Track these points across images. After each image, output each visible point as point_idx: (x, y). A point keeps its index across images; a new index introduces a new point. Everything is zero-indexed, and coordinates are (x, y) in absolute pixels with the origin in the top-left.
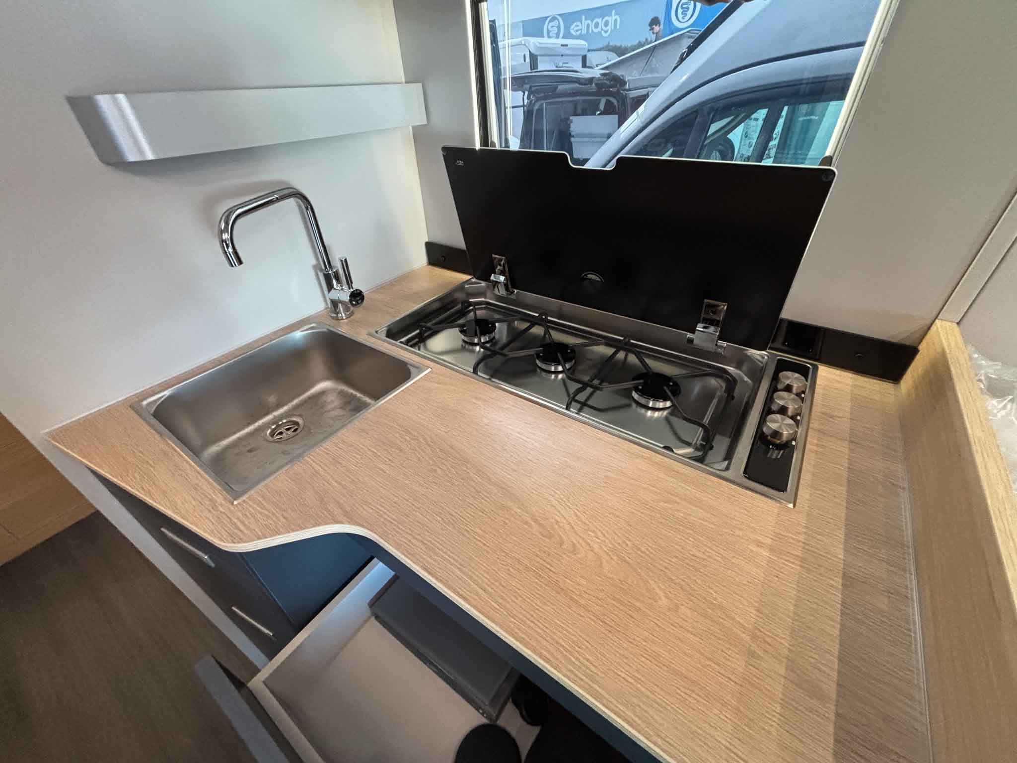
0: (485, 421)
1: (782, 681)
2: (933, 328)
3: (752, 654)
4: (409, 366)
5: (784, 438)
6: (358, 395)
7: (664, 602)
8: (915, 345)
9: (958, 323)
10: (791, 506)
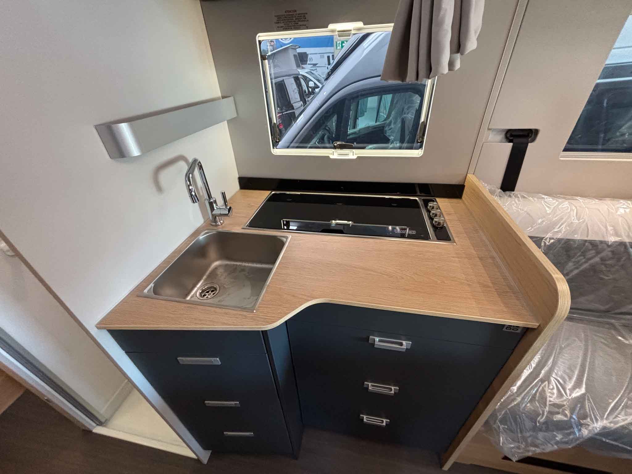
0: (335, 249)
1: (480, 288)
2: (467, 177)
3: (469, 285)
4: (279, 237)
5: (442, 224)
6: (238, 263)
7: (439, 282)
8: (463, 184)
9: (473, 174)
10: (455, 244)
